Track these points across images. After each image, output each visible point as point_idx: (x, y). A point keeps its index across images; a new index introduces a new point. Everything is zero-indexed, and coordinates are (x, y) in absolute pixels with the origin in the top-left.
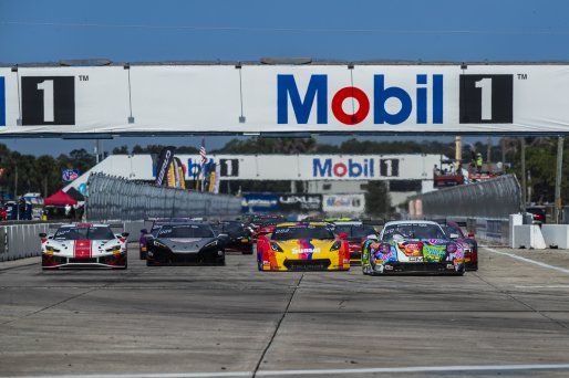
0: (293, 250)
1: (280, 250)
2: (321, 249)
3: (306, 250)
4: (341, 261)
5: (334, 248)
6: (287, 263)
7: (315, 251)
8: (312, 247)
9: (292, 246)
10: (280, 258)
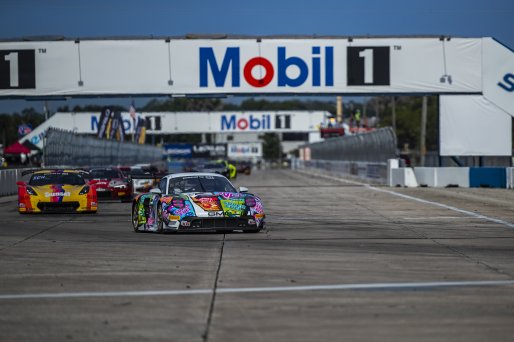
0: (46, 194)
1: (35, 194)
2: (71, 193)
3: (58, 194)
4: (89, 204)
5: (82, 192)
6: (41, 205)
7: (65, 194)
8: (64, 191)
9: (46, 190)
10: (34, 200)
